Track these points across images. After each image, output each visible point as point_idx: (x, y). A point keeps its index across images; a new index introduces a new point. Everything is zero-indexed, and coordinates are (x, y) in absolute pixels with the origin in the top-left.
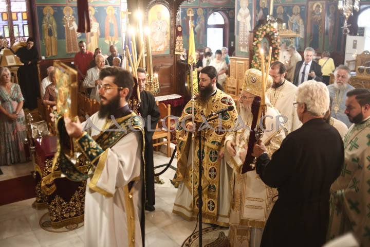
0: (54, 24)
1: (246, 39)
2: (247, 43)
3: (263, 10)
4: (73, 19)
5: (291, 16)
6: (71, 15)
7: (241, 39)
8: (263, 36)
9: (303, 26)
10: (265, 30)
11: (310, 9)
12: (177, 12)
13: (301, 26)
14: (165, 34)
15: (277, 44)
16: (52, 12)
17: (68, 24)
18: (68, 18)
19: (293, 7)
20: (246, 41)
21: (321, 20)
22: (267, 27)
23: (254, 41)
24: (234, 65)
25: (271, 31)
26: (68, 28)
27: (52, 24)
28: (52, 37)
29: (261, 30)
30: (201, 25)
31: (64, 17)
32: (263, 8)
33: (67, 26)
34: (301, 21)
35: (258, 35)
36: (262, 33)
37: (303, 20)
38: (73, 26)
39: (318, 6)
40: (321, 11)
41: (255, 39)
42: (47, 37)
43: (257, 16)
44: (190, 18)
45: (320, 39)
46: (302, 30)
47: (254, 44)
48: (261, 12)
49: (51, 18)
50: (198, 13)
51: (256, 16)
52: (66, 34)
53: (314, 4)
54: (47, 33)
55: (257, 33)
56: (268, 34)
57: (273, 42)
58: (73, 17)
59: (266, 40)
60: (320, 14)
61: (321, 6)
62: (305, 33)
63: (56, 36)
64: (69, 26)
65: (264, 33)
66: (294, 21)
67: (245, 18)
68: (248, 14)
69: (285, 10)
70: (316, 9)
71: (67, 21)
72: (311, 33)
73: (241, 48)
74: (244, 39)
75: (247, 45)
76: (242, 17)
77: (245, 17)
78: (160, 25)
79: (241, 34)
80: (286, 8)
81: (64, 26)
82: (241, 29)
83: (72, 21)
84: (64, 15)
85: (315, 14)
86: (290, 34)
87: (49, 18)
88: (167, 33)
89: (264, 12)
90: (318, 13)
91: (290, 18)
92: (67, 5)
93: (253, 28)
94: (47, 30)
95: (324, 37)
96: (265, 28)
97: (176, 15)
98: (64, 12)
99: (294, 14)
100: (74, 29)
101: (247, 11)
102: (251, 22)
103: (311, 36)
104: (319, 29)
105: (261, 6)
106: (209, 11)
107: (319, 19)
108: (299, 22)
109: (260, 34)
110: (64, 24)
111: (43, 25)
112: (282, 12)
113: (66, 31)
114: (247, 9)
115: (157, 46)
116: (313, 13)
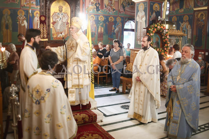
0: (10, 21)
1: (142, 34)
3: (156, 13)
4: (24, 18)
5: (182, 23)
6: (23, 16)
8: (154, 32)
9: (191, 30)
10: (157, 27)
11: (196, 18)
13: (189, 30)
14: (65, 24)
15: (166, 40)
16: (9, 12)
17: (21, 22)
18: (21, 18)
19: (184, 16)
20: (142, 36)
21: (204, 25)
22: (158, 25)
24: (133, 55)
25: (161, 29)
26: (20, 25)
27: (8, 21)
28: (8, 30)
29: (153, 27)
30: (119, 28)
31: (18, 17)
32: (156, 11)
33: (20, 23)
34: (189, 26)
35: (150, 31)
36: (153, 30)
37: (191, 26)
38: (24, 23)
39: (202, 15)
40: (204, 19)
42: (4, 30)
43: (150, 17)
45: (203, 40)
46: (190, 33)
48: (154, 14)
49: (8, 17)
50: (117, 21)
52: (19, 28)
53: (199, 13)
54: (5, 27)
55: (150, 29)
56: (159, 31)
57: (163, 37)
58: (24, 17)
59: (158, 36)
60: (203, 21)
61: (204, 15)
62: (192, 35)
63: (11, 29)
64: (21, 23)
66: (184, 27)
67: (142, 19)
68: (144, 16)
69: (178, 19)
70: (200, 17)
71: (20, 19)
72: (196, 35)
73: (139, 41)
74: (140, 34)
76: (139, 18)
78: (61, 16)
79: (139, 31)
80: (178, 17)
81: (18, 23)
83: (24, 20)
84: (18, 16)
85: (199, 21)
86: (178, 33)
87: (7, 17)
89: (156, 14)
90: (202, 20)
91: (182, 24)
92: (21, 9)
93: (147, 26)
94: (5, 25)
95: (206, 37)
96: (156, 26)
98: (18, 13)
99: (184, 21)
100: (25, 26)
101: (143, 13)
102: (146, 21)
103: (196, 37)
104: (203, 31)
105: (154, 9)
106: (125, 19)
107: (203, 24)
108: (188, 27)
109: (152, 30)
110: (18, 22)
111: (2, 21)
112: (176, 20)
113: (19, 27)
114: (143, 11)
115: (58, 33)
116: (198, 20)
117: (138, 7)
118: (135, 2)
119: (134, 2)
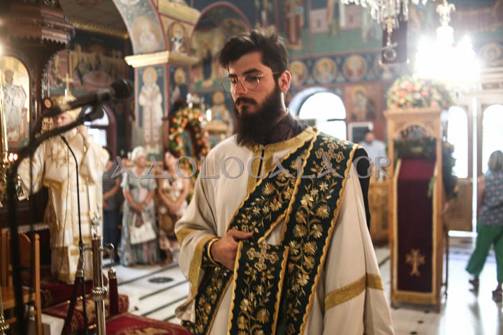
1: (156, 132)
2: (156, 139)
3: (180, 87)
7: (147, 132)
8: (184, 125)
10: (187, 117)
12: (43, 72)
15: (203, 140)
19: (213, 94)
20: (156, 136)
22: (189, 112)
23: (170, 133)
25: (195, 118)
29: (180, 116)
32: (180, 83)
34: (226, 113)
35: (176, 124)
36: (182, 121)
41: (172, 130)
44: (68, 86)
47: (171, 137)
48: (177, 90)
51: (170, 95)
55: (175, 120)
56: (191, 123)
57: (198, 136)
59: (187, 134)
65: (186, 121)
66: (216, 115)
67: (152, 100)
68: (157, 94)
74: (151, 132)
75: (159, 142)
76: (146, 98)
77: (152, 98)
79: (147, 125)
82: (146, 117)
88: (24, 110)
89: (181, 91)
93: (166, 114)
96: (185, 113)
97: (42, 77)
105: (177, 81)
108: (224, 115)
109: (179, 122)
114: (155, 85)
117: (141, 77)
118: (134, 66)
119: (131, 66)
